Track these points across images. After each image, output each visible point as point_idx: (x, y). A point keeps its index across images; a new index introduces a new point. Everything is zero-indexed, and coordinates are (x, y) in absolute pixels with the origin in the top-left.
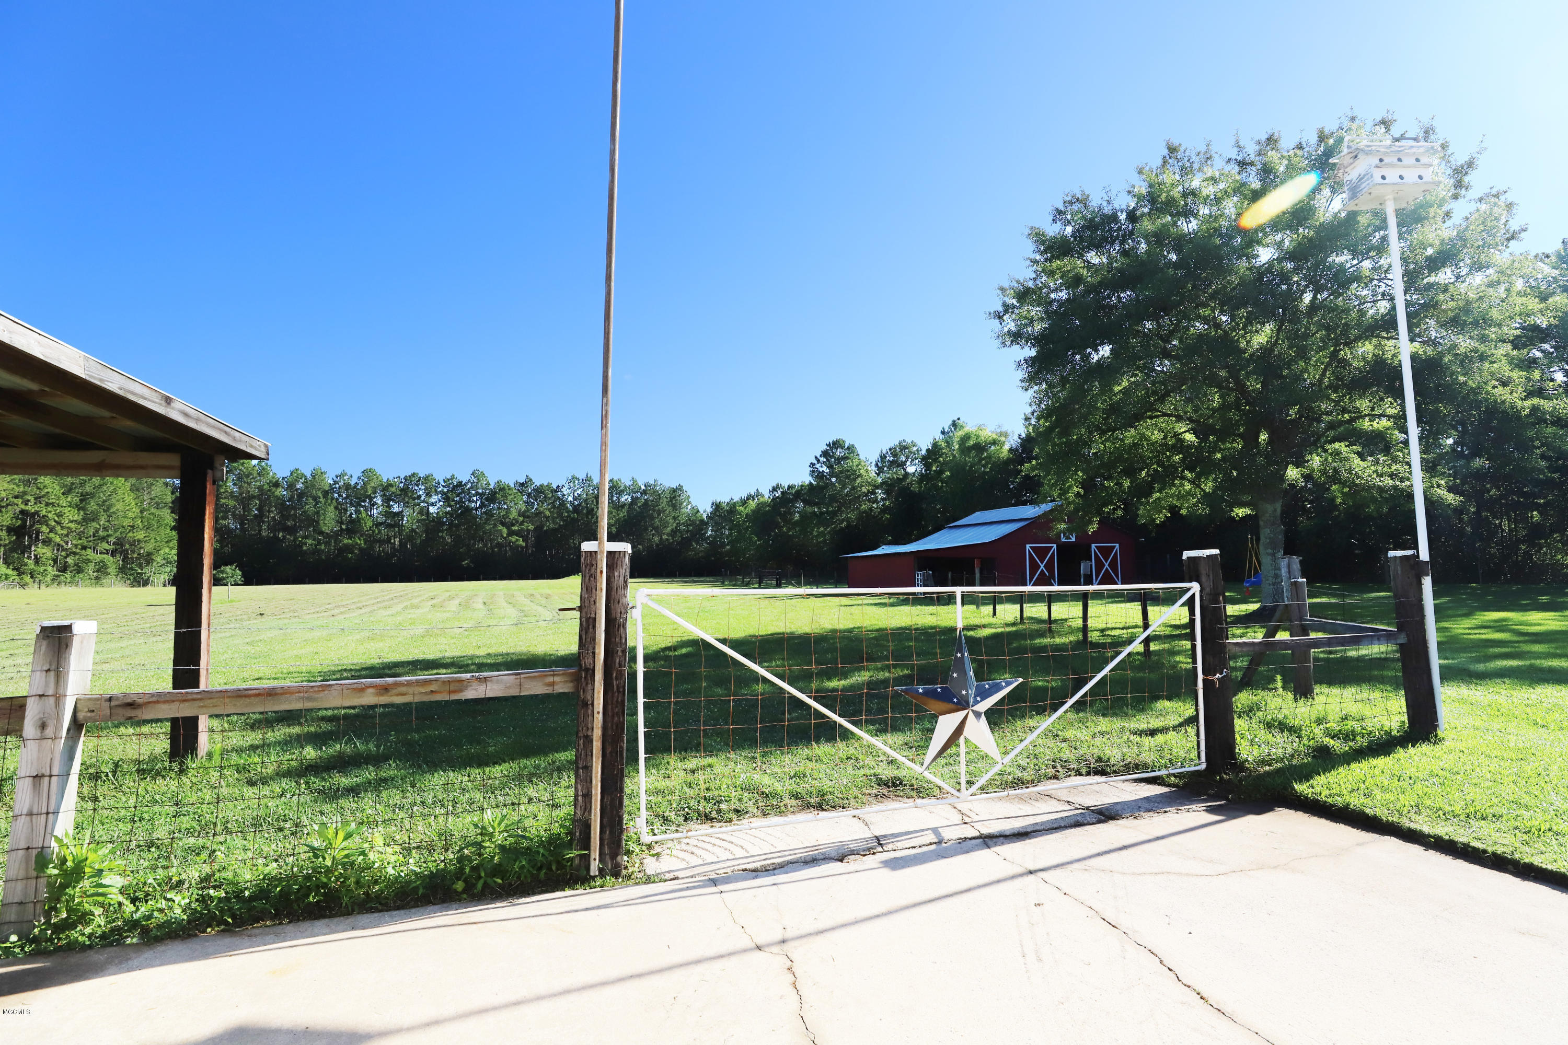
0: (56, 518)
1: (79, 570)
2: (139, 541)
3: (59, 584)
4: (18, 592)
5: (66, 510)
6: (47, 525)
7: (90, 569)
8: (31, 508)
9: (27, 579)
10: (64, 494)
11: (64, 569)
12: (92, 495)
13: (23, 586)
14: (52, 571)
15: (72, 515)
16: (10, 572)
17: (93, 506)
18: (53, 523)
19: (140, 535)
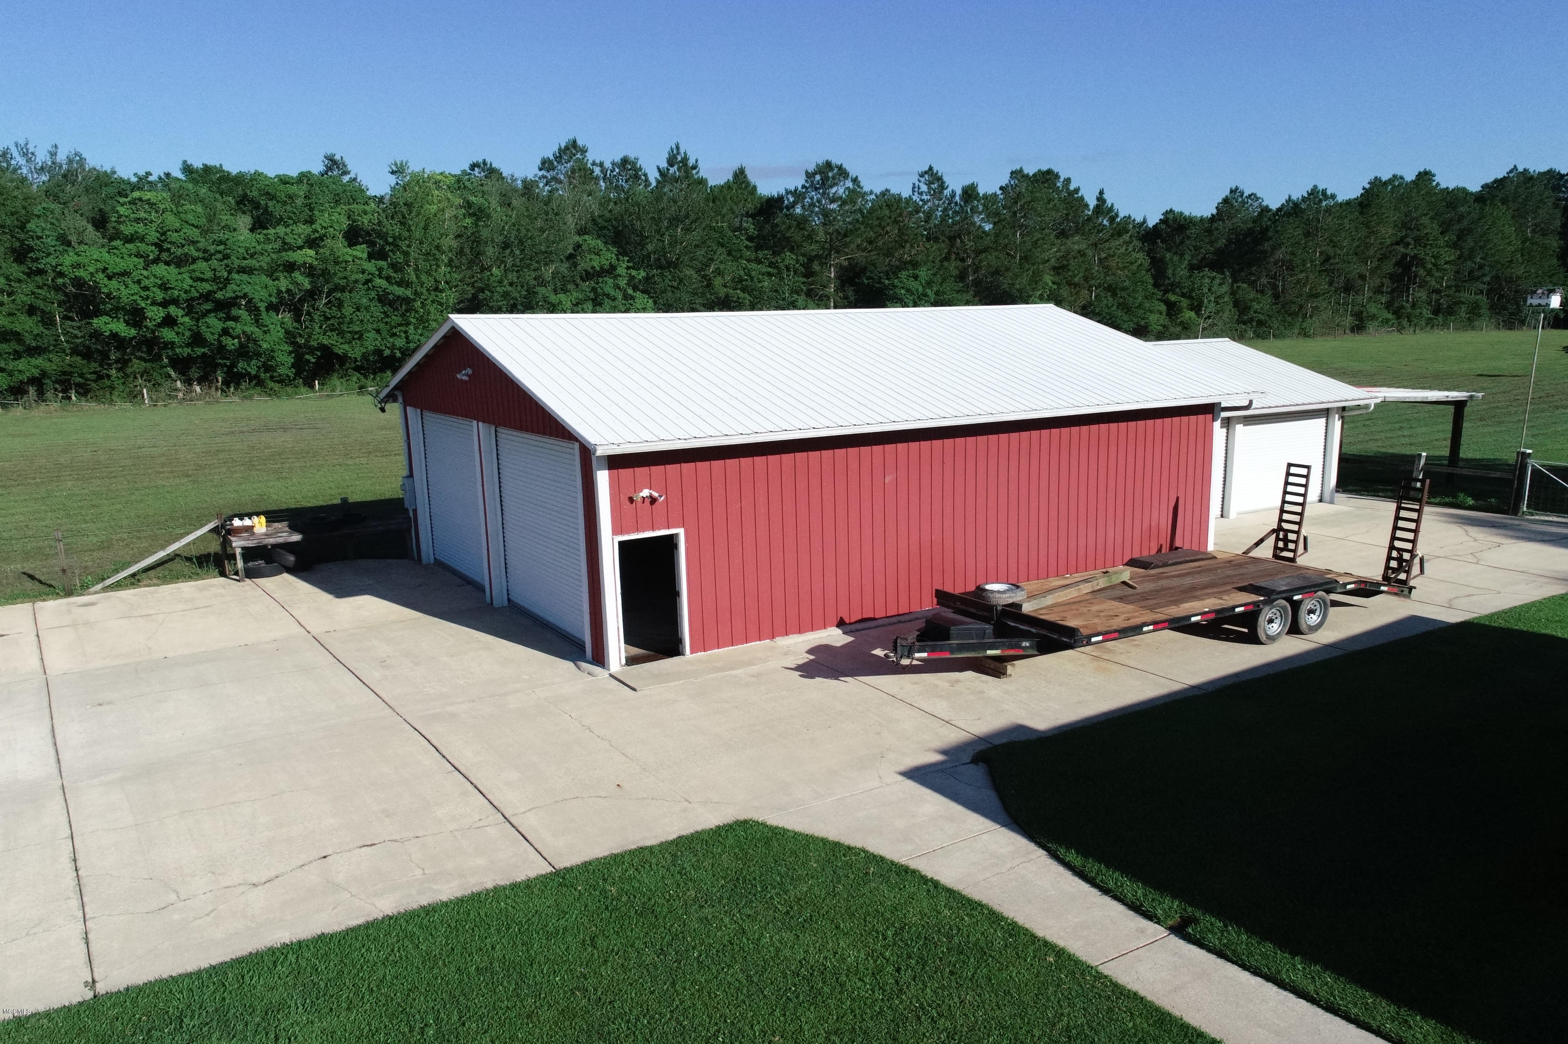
0: (1433, 260)
1: (1450, 311)
2: (1519, 278)
3: (1432, 327)
4: (1396, 336)
5: (1442, 251)
6: (1424, 268)
7: (1463, 311)
8: (1411, 251)
9: (1405, 322)
10: (1442, 233)
11: (1436, 311)
12: (1470, 231)
13: (1400, 329)
14: (1427, 313)
15: (1449, 255)
16: (1390, 316)
17: (1470, 242)
18: (1430, 266)
19: (1520, 271)
